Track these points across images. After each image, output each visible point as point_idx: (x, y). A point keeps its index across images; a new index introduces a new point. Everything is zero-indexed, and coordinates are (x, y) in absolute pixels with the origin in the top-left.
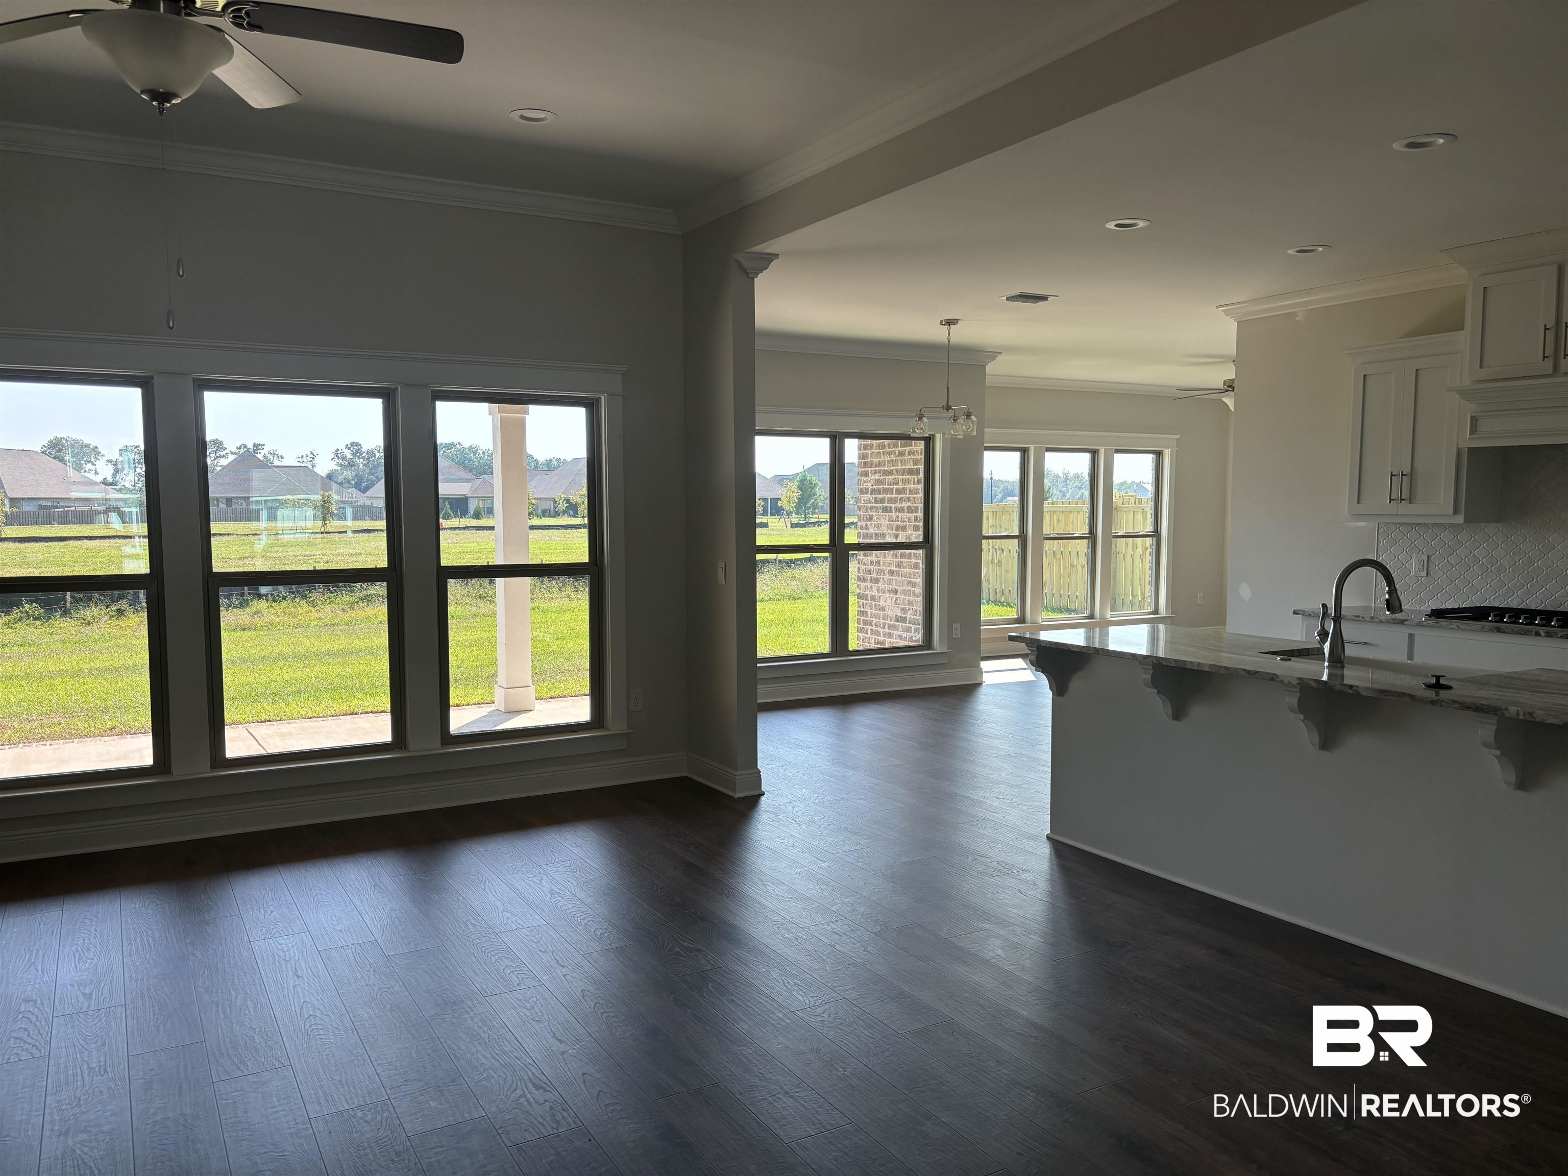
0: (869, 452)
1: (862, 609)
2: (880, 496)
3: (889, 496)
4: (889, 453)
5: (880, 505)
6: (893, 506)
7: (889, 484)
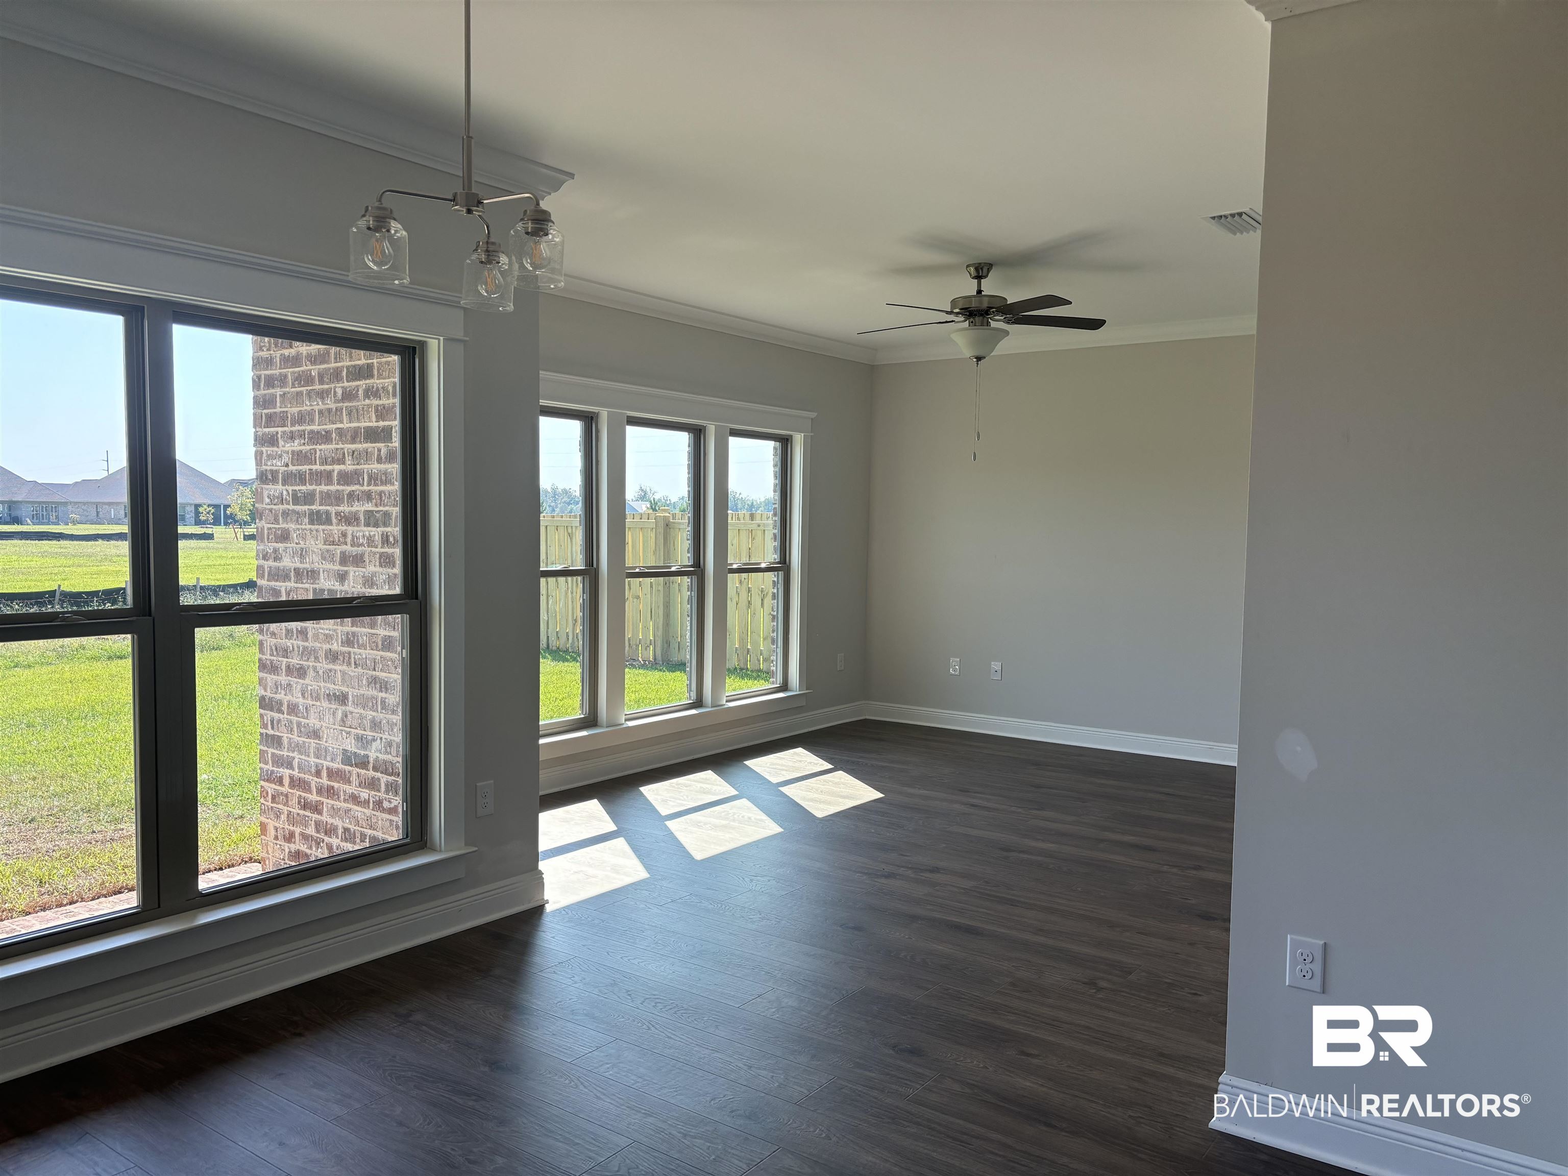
0: (278, 391)
1: (271, 732)
2: (303, 488)
3: (324, 488)
4: (322, 395)
5: (306, 507)
6: (333, 510)
7: (324, 462)
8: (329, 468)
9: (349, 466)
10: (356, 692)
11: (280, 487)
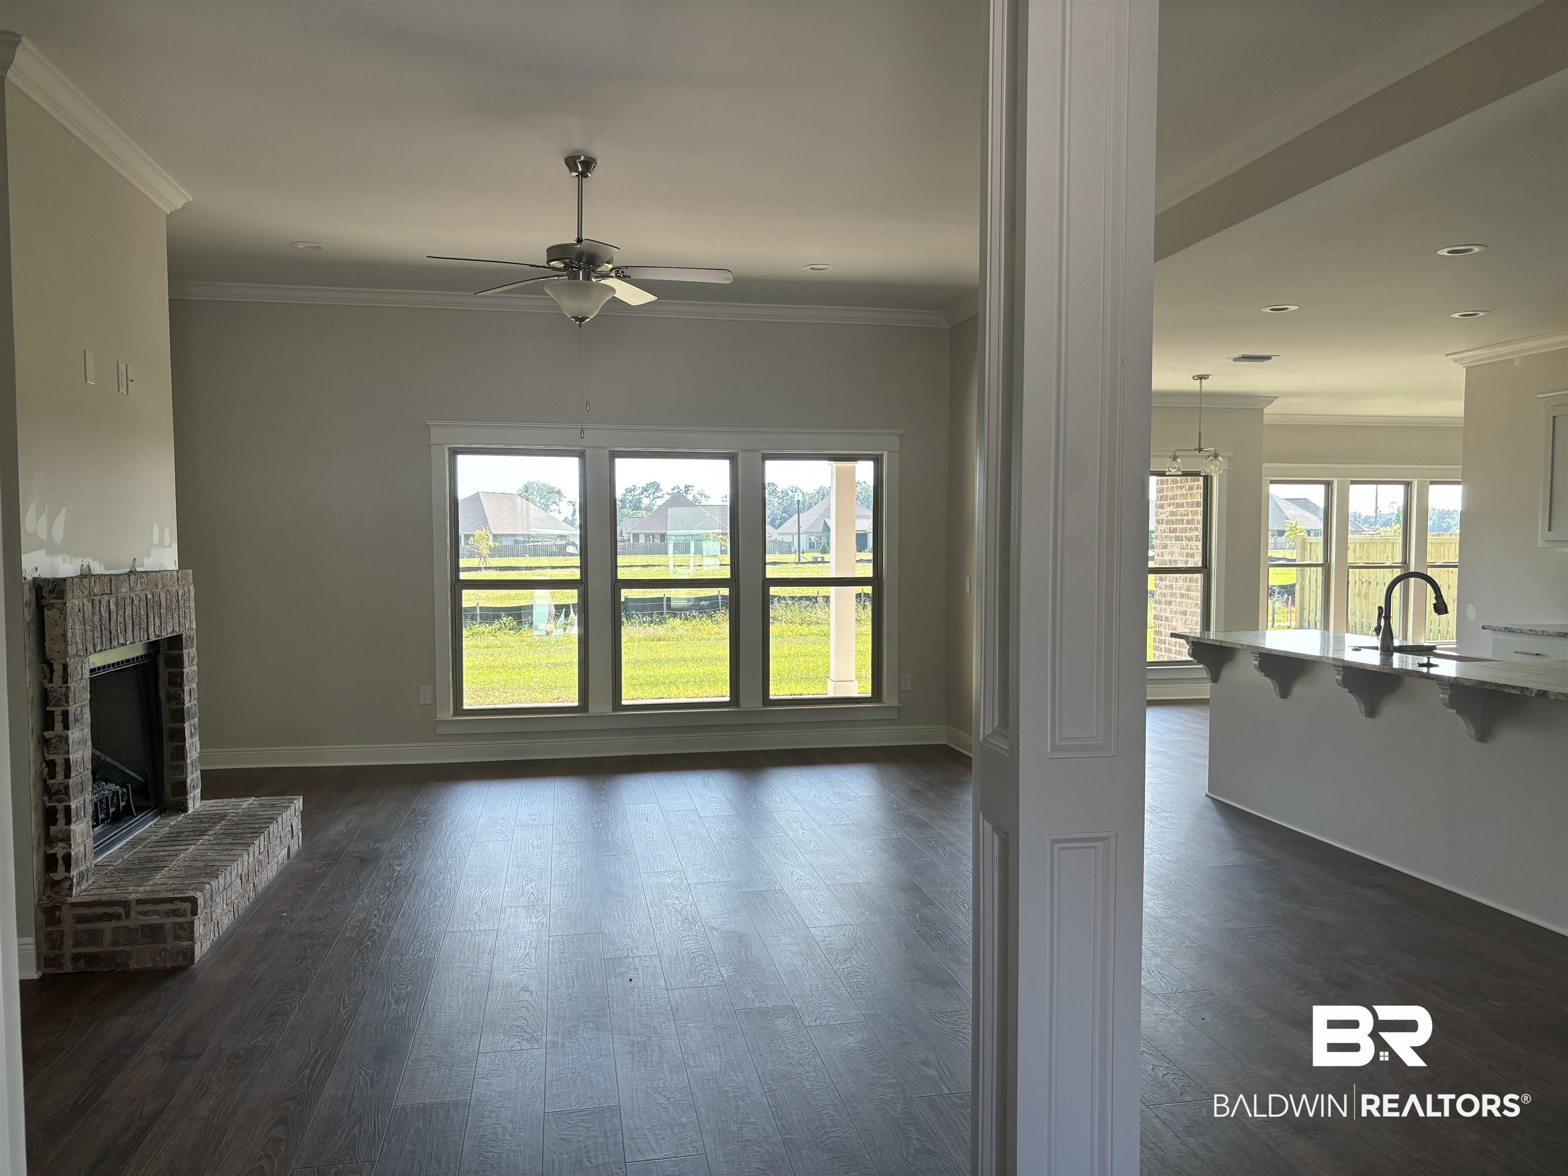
0: (1165, 486)
1: (1158, 629)
2: (1173, 526)
3: (1181, 526)
4: (1181, 488)
5: (1174, 534)
6: (1184, 535)
7: (1181, 515)
8: (1183, 518)
9: (1190, 517)
10: (1190, 610)
11: (1164, 526)
